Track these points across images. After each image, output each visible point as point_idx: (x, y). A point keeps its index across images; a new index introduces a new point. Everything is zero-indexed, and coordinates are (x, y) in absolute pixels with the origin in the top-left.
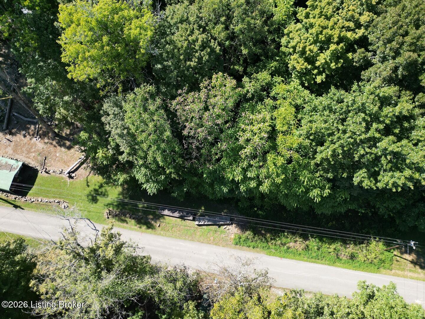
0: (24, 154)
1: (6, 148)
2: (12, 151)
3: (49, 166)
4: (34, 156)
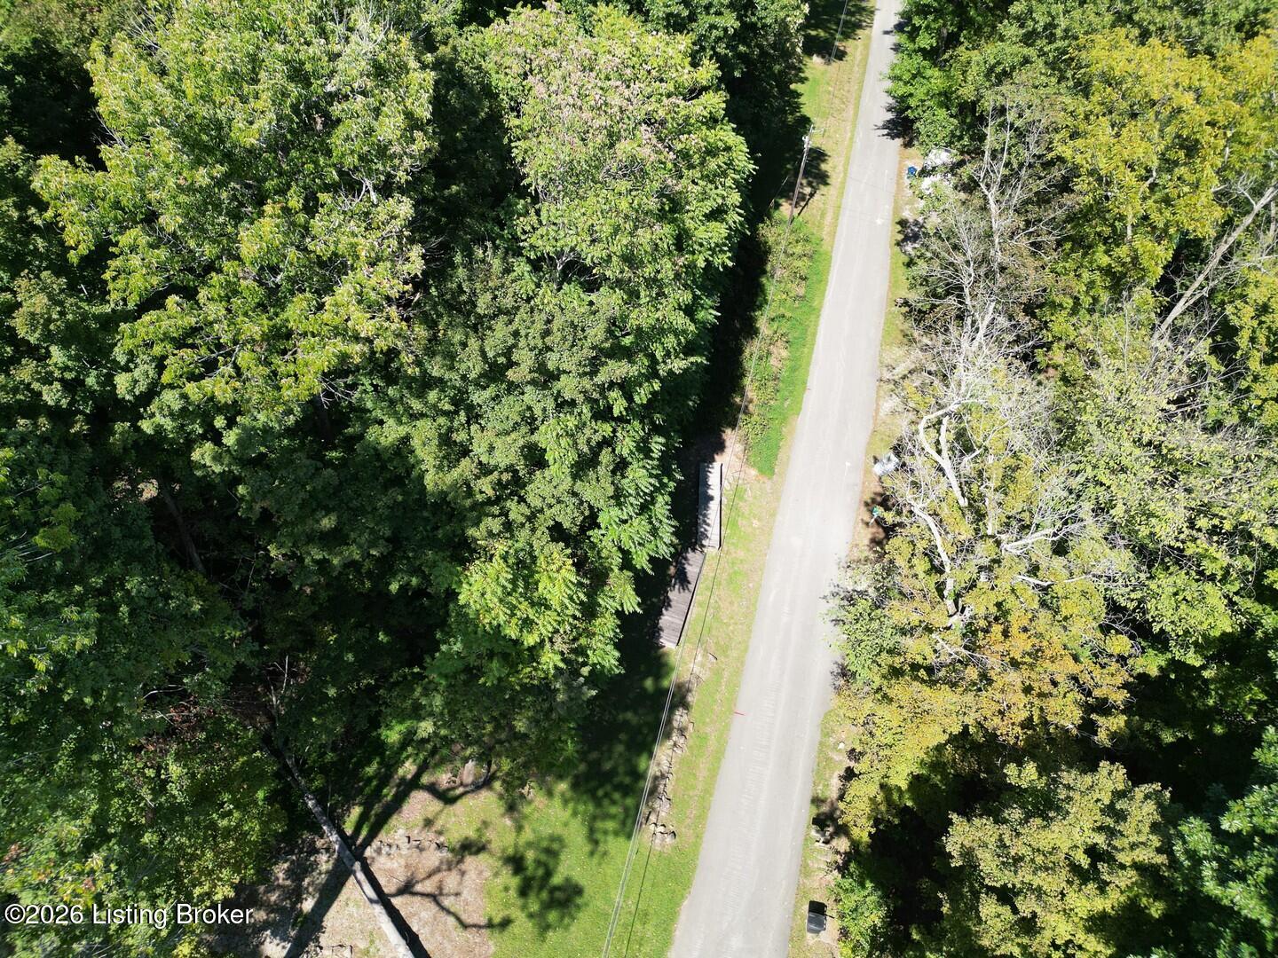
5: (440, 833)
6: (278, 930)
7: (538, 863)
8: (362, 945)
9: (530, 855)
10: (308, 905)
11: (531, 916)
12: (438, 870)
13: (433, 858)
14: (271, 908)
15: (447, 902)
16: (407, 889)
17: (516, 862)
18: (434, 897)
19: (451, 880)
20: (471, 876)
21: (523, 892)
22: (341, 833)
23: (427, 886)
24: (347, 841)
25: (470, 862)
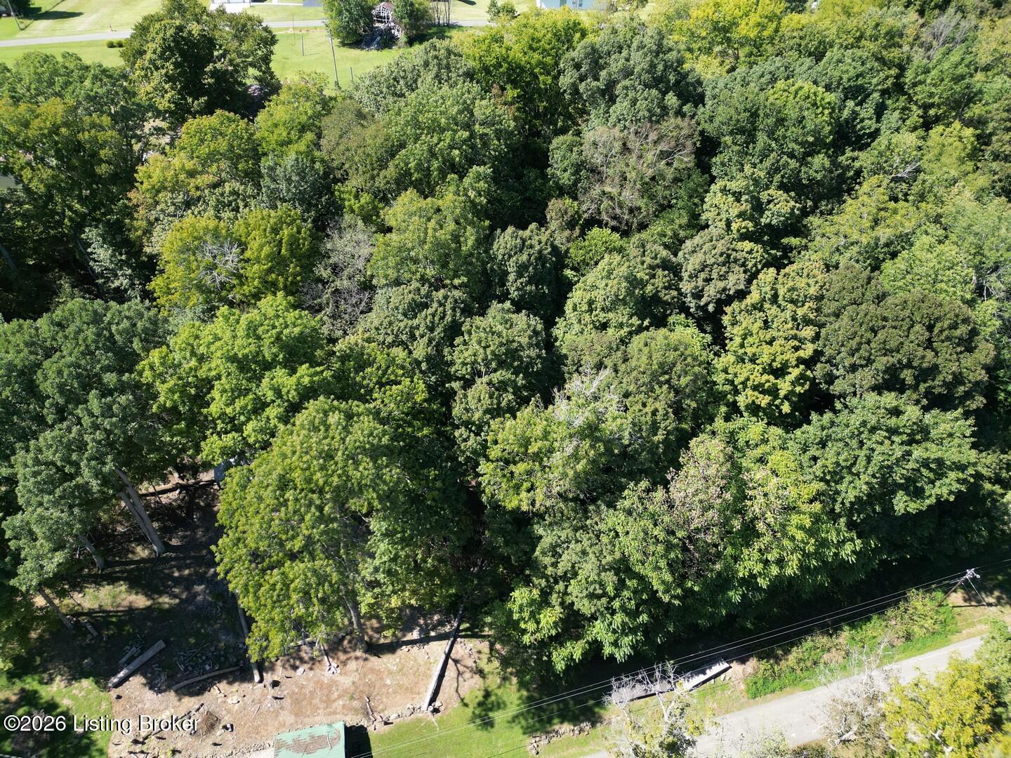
0: (321, 711)
1: (277, 716)
2: (293, 717)
3: (383, 710)
4: (344, 706)
5: (479, 659)
6: (421, 631)
7: (493, 703)
8: (432, 660)
9: (493, 698)
10: (433, 634)
11: (474, 713)
12: (468, 668)
13: (470, 663)
14: (426, 624)
15: (460, 679)
16: (456, 662)
17: (487, 694)
18: (459, 674)
19: (467, 675)
20: (472, 681)
21: (480, 704)
22: (459, 626)
23: (461, 668)
24: (457, 630)
25: (477, 677)
